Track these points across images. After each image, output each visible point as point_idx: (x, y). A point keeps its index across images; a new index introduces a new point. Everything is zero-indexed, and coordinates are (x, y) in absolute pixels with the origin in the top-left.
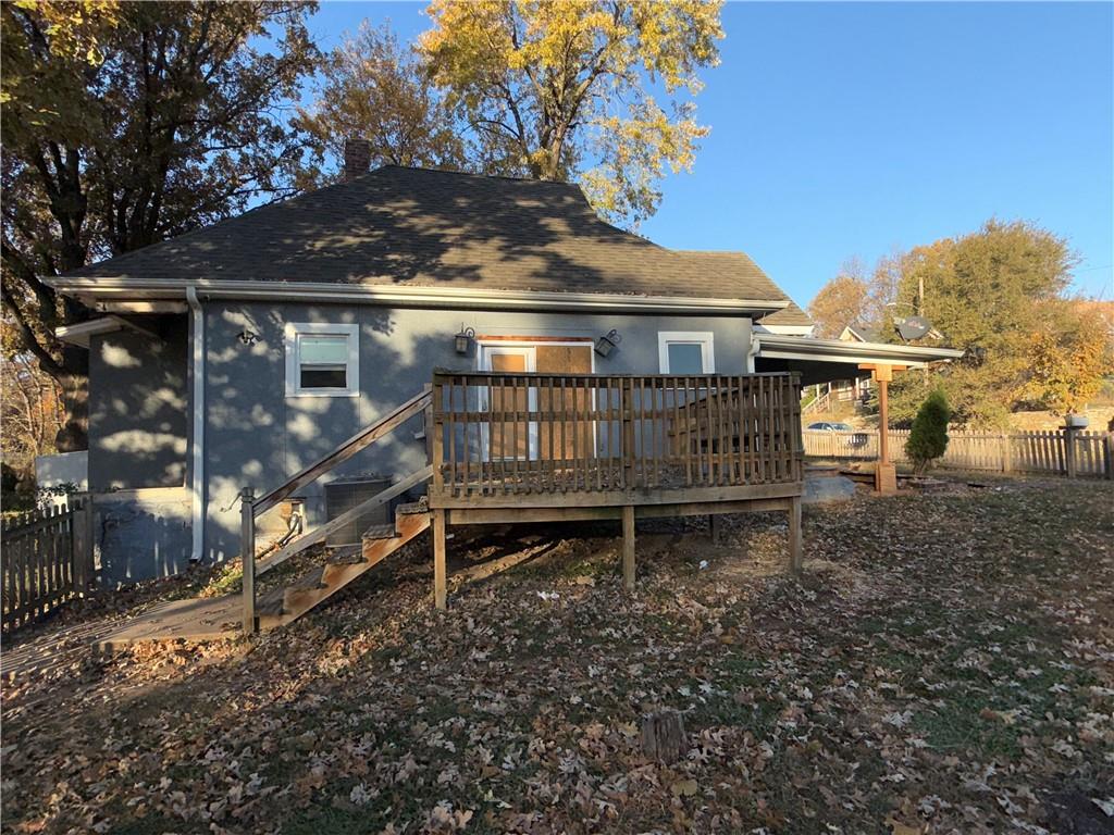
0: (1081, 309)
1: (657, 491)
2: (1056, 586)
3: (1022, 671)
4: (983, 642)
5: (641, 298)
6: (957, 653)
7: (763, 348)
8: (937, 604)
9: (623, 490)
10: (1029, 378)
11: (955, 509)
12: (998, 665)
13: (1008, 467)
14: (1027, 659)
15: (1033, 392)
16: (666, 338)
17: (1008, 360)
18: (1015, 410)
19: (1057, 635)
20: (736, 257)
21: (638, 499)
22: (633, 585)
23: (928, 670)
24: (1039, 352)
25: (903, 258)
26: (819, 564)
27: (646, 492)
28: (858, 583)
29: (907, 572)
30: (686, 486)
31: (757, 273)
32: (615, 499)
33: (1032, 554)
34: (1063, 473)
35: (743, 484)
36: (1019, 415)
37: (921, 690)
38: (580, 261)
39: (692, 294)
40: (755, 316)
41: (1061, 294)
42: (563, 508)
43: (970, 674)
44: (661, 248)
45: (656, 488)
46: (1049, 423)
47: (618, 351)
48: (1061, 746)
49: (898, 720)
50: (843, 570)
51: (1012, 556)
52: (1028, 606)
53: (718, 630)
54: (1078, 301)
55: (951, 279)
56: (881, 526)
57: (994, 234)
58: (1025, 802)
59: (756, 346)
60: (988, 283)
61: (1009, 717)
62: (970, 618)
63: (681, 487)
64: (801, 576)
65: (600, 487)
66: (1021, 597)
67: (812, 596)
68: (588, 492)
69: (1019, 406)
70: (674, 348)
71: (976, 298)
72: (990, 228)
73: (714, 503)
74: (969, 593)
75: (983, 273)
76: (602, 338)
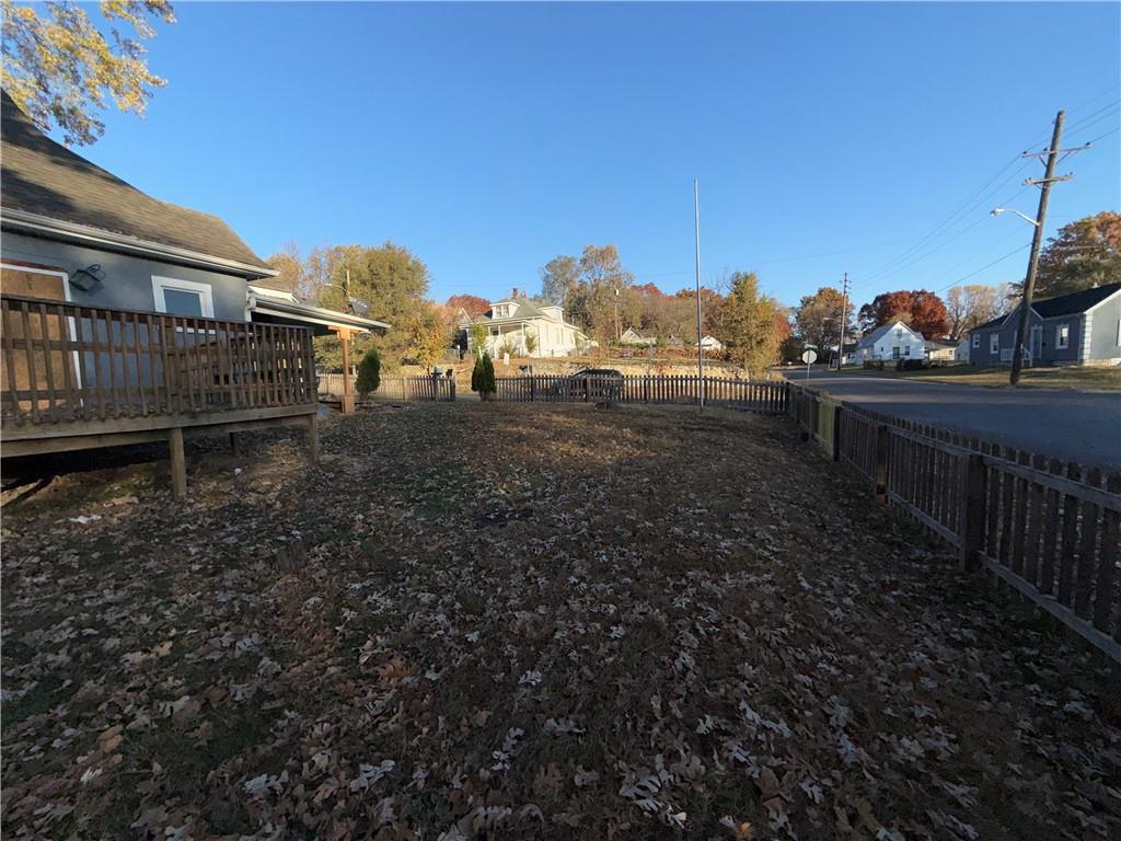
0: (434, 307)
1: (205, 415)
2: (449, 449)
3: (450, 483)
4: (431, 476)
5: (133, 239)
6: (421, 483)
7: (259, 305)
8: (403, 466)
9: (170, 415)
10: (410, 345)
11: (392, 419)
12: (441, 483)
13: (406, 397)
14: (451, 478)
15: (412, 353)
16: (160, 283)
17: (399, 333)
18: (403, 364)
19: (459, 466)
20: (214, 220)
21: (186, 421)
22: (185, 493)
23: (413, 492)
24: (415, 330)
25: (330, 252)
26: (329, 457)
27: (194, 415)
28: (355, 464)
29: (379, 454)
30: (230, 409)
31: (236, 239)
32: (162, 423)
33: (435, 437)
34: (433, 399)
35: (277, 406)
36: (405, 367)
37: (414, 501)
38: (33, 179)
39: (188, 248)
40: (249, 277)
41: (423, 297)
42: (100, 435)
43: (431, 489)
44: (141, 193)
45: (203, 412)
46: (421, 372)
47: (102, 287)
48: (472, 503)
49: (409, 514)
50: (345, 459)
51: (427, 439)
52: (442, 458)
53: (278, 505)
54: (433, 302)
55: (366, 276)
56: (355, 432)
57: (391, 251)
58: (467, 524)
59: (253, 302)
60: (388, 282)
61: (452, 500)
62: (420, 469)
63: (226, 410)
64: (320, 466)
65: (145, 413)
66: (438, 455)
67: (332, 475)
68: (132, 418)
69: (406, 362)
70: (170, 294)
71: (381, 291)
72: (388, 247)
73: (254, 421)
74: (414, 458)
75: (384, 273)
76: (79, 271)
